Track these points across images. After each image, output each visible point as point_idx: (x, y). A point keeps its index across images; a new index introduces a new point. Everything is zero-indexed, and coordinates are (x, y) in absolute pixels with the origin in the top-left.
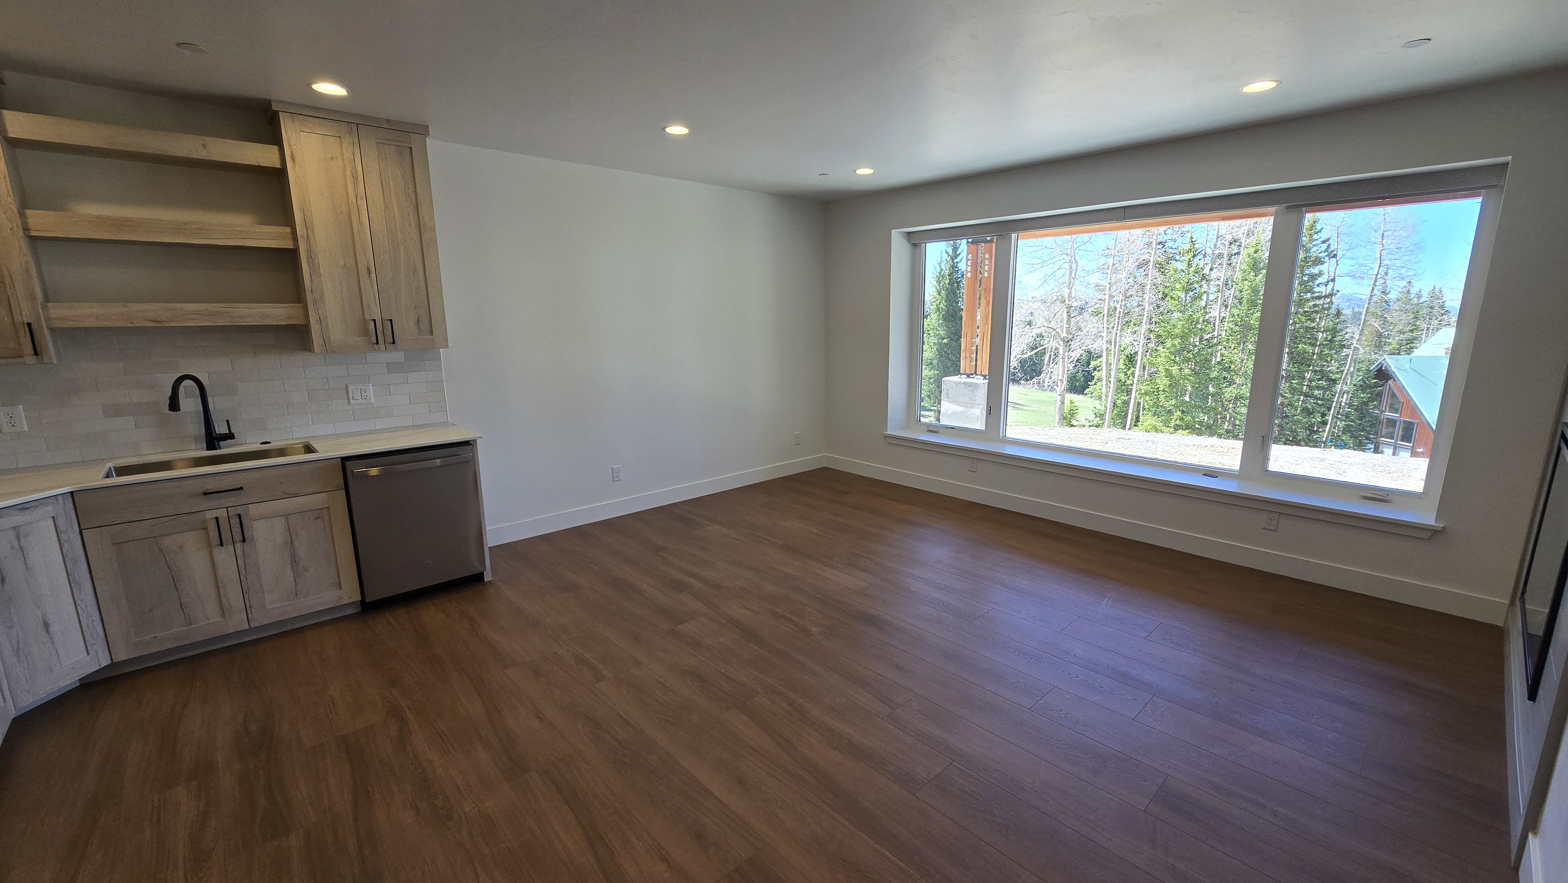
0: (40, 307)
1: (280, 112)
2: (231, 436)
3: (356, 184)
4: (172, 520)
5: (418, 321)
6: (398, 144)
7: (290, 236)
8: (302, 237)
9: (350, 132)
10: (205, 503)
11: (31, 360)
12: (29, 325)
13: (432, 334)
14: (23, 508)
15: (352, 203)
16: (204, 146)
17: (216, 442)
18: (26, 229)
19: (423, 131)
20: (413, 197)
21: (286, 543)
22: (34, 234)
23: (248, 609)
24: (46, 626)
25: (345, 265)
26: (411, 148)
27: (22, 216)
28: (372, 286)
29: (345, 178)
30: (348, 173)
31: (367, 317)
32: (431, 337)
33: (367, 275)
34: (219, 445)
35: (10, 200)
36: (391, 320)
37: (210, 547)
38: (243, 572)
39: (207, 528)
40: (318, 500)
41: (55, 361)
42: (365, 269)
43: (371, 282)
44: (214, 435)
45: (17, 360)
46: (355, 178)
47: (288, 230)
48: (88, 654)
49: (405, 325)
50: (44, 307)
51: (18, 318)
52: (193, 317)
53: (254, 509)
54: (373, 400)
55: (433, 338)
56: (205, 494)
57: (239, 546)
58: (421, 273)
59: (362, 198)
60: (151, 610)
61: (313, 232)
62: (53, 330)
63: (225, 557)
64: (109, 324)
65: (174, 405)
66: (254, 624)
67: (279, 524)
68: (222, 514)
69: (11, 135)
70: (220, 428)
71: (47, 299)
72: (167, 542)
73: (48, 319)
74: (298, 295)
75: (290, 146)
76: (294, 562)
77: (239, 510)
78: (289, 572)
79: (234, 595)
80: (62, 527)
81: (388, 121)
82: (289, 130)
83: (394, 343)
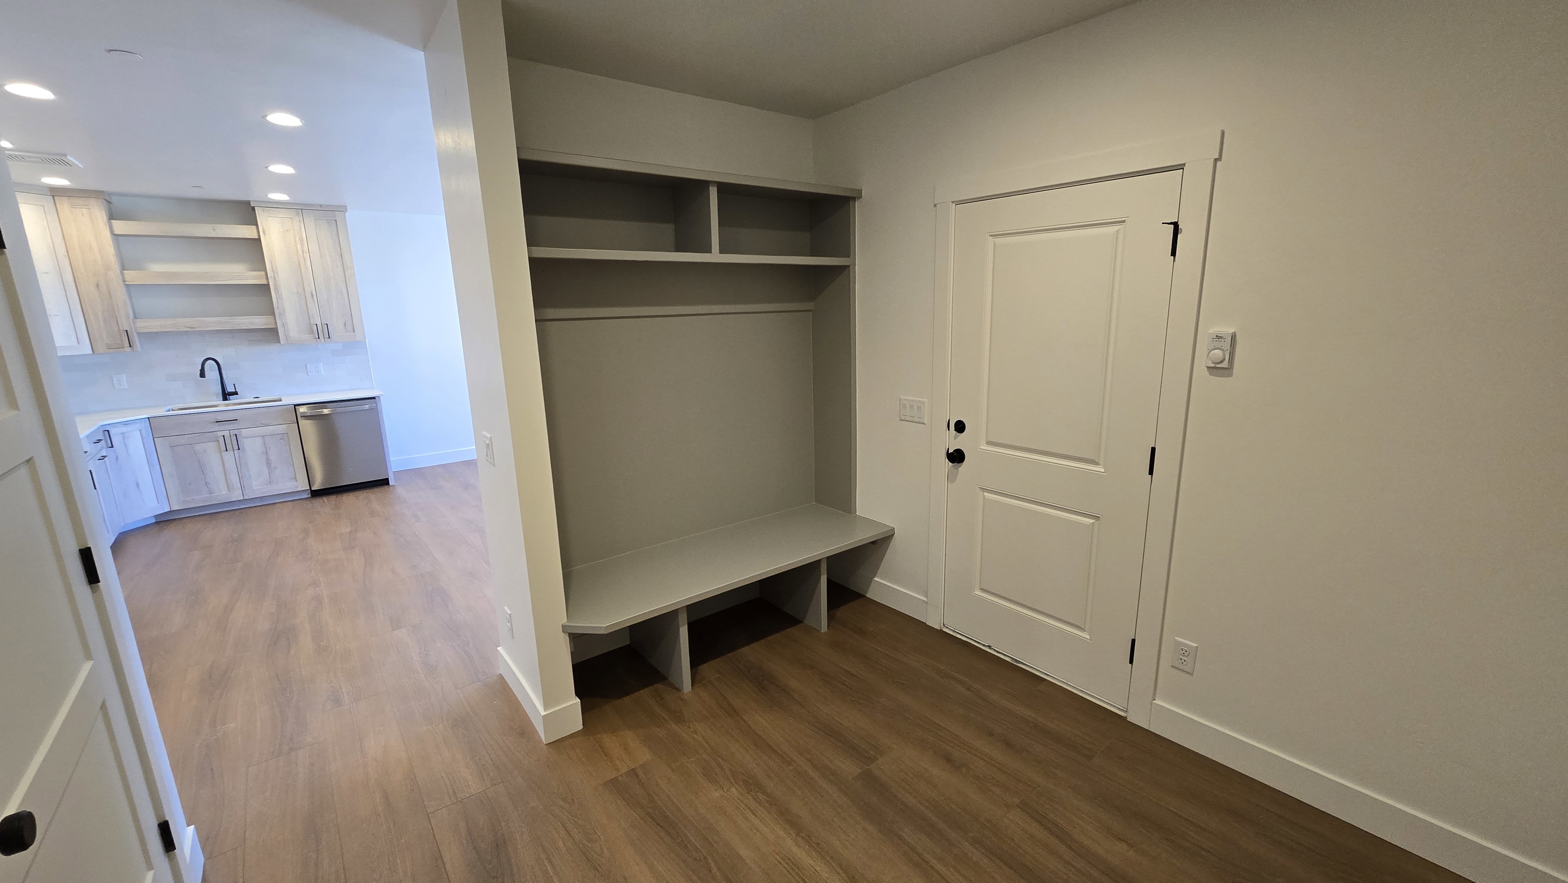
0: (132, 322)
1: (256, 208)
2: (236, 393)
3: (302, 245)
4: (199, 435)
5: (345, 324)
6: (327, 219)
7: (265, 277)
8: (271, 277)
9: (298, 214)
10: (216, 427)
11: (128, 349)
12: (127, 331)
13: (354, 332)
14: (126, 423)
15: (300, 256)
16: (214, 230)
17: (228, 396)
18: (124, 281)
19: (343, 209)
20: (339, 249)
21: (263, 453)
22: (127, 283)
23: (243, 488)
24: (138, 485)
25: (297, 292)
26: (336, 220)
27: (122, 274)
28: (315, 304)
29: (295, 242)
30: (297, 238)
31: (312, 322)
32: (354, 334)
33: (311, 298)
34: (229, 398)
35: (116, 267)
36: (327, 324)
37: (221, 453)
38: (239, 467)
39: (218, 441)
40: (282, 428)
41: (139, 349)
42: (310, 295)
43: (314, 302)
44: (227, 392)
45: (122, 350)
46: (301, 240)
47: (263, 273)
48: (158, 503)
49: (337, 327)
50: (134, 322)
51: (121, 328)
52: (211, 325)
53: (244, 432)
54: (323, 372)
55: (355, 335)
56: (217, 422)
57: (236, 452)
58: (346, 295)
59: (306, 253)
60: (190, 484)
61: (277, 273)
62: (139, 334)
63: (229, 457)
64: (166, 330)
65: (202, 374)
66: (246, 498)
67: (259, 441)
68: (226, 433)
69: (116, 233)
70: (230, 389)
71: (135, 317)
72: (198, 447)
73: (136, 328)
74: (271, 312)
75: (262, 226)
76: (268, 463)
77: (236, 432)
78: (266, 470)
79: (234, 479)
80: (144, 435)
81: (321, 206)
82: (261, 216)
83: (329, 338)
